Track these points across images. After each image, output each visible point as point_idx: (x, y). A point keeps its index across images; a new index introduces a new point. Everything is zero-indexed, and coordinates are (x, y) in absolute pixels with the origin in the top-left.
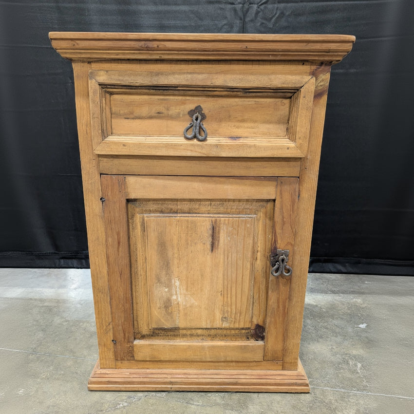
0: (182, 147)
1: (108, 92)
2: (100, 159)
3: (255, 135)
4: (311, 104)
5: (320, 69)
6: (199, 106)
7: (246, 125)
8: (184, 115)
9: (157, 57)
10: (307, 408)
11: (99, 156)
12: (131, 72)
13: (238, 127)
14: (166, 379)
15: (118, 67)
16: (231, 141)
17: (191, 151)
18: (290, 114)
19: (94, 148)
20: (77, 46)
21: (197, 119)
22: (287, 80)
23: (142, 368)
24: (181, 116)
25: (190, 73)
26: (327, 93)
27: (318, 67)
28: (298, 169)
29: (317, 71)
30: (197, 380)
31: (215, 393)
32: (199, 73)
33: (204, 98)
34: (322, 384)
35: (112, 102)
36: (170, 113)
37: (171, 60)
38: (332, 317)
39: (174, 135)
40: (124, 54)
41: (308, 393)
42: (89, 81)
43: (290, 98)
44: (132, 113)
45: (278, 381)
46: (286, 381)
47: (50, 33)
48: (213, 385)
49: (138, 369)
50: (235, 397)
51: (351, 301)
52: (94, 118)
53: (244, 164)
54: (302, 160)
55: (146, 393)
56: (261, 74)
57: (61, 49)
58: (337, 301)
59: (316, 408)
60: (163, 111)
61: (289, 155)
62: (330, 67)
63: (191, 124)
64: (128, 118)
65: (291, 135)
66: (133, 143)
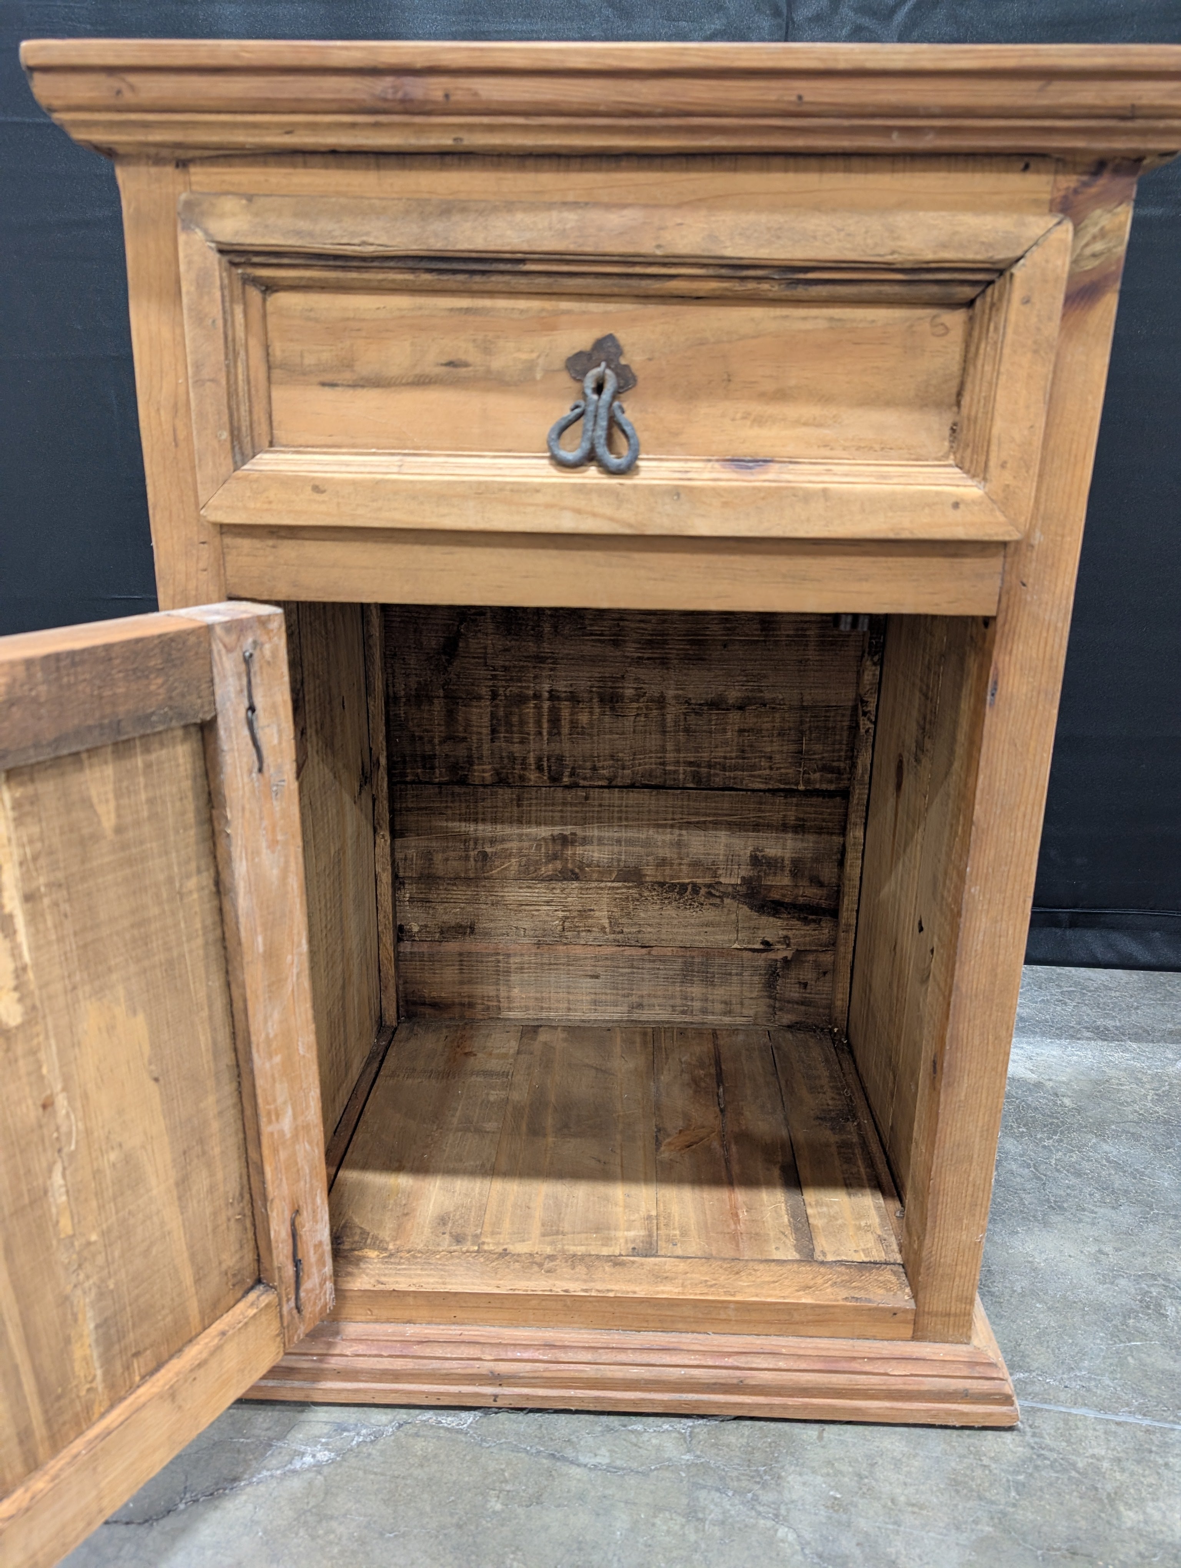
0: (540, 498)
1: (255, 281)
2: (228, 540)
3: (827, 452)
4: (1053, 328)
5: (1093, 190)
6: (610, 337)
7: (791, 411)
8: (549, 373)
9: (446, 141)
10: (1008, 1490)
11: (225, 529)
12: (343, 200)
13: (759, 421)
14: (477, 1364)
15: (295, 180)
16: (734, 476)
17: (578, 511)
18: (964, 370)
19: (202, 499)
20: (128, 97)
21: (599, 389)
22: (955, 233)
23: (388, 1321)
24: (539, 376)
25: (575, 205)
26: (1118, 286)
27: (1085, 178)
28: (994, 585)
29: (1081, 197)
30: (590, 1371)
31: (659, 1421)
32: (608, 206)
33: (629, 308)
34: (1062, 1396)
35: (272, 320)
36: (497, 363)
37: (500, 155)
38: (1100, 1128)
39: (509, 451)
40: (313, 127)
41: (1011, 1429)
42: (182, 238)
43: (970, 304)
44: (348, 364)
45: (897, 1384)
46: (929, 1384)
47: (24, 44)
48: (650, 1391)
49: (376, 1321)
50: (733, 1439)
51: (1170, 1070)
52: (199, 382)
53: (783, 564)
54: (1011, 549)
55: (403, 1415)
56: (853, 208)
57: (69, 109)
58: (1116, 1067)
59: (1041, 1489)
60: (470, 359)
61: (960, 533)
62: (1134, 179)
63: (577, 407)
64: (333, 385)
65: (969, 450)
66: (354, 483)
